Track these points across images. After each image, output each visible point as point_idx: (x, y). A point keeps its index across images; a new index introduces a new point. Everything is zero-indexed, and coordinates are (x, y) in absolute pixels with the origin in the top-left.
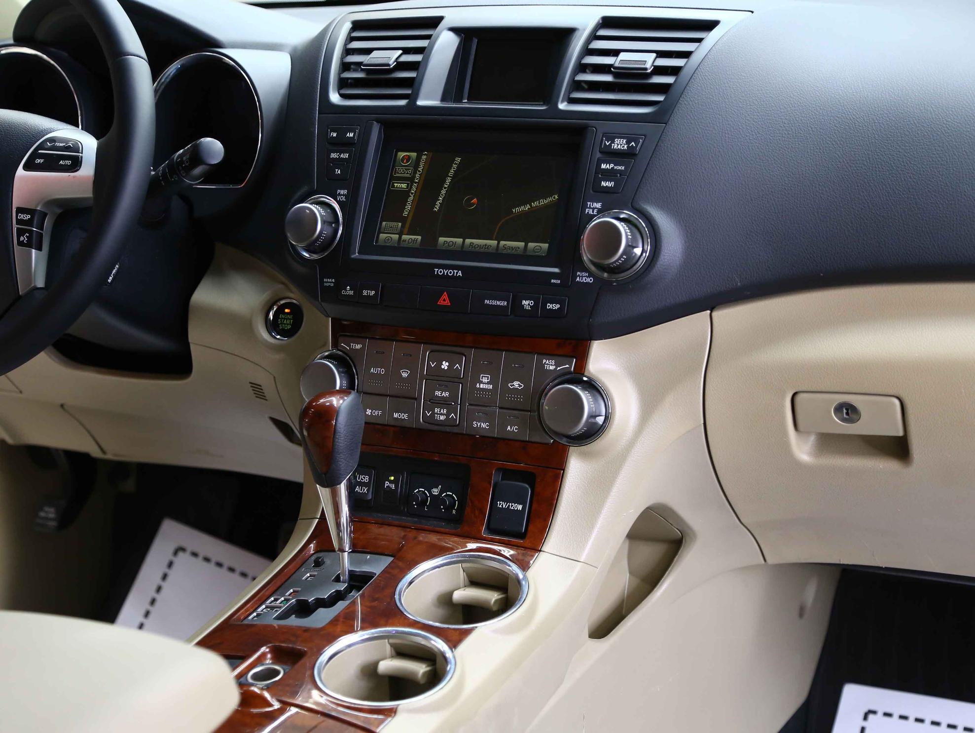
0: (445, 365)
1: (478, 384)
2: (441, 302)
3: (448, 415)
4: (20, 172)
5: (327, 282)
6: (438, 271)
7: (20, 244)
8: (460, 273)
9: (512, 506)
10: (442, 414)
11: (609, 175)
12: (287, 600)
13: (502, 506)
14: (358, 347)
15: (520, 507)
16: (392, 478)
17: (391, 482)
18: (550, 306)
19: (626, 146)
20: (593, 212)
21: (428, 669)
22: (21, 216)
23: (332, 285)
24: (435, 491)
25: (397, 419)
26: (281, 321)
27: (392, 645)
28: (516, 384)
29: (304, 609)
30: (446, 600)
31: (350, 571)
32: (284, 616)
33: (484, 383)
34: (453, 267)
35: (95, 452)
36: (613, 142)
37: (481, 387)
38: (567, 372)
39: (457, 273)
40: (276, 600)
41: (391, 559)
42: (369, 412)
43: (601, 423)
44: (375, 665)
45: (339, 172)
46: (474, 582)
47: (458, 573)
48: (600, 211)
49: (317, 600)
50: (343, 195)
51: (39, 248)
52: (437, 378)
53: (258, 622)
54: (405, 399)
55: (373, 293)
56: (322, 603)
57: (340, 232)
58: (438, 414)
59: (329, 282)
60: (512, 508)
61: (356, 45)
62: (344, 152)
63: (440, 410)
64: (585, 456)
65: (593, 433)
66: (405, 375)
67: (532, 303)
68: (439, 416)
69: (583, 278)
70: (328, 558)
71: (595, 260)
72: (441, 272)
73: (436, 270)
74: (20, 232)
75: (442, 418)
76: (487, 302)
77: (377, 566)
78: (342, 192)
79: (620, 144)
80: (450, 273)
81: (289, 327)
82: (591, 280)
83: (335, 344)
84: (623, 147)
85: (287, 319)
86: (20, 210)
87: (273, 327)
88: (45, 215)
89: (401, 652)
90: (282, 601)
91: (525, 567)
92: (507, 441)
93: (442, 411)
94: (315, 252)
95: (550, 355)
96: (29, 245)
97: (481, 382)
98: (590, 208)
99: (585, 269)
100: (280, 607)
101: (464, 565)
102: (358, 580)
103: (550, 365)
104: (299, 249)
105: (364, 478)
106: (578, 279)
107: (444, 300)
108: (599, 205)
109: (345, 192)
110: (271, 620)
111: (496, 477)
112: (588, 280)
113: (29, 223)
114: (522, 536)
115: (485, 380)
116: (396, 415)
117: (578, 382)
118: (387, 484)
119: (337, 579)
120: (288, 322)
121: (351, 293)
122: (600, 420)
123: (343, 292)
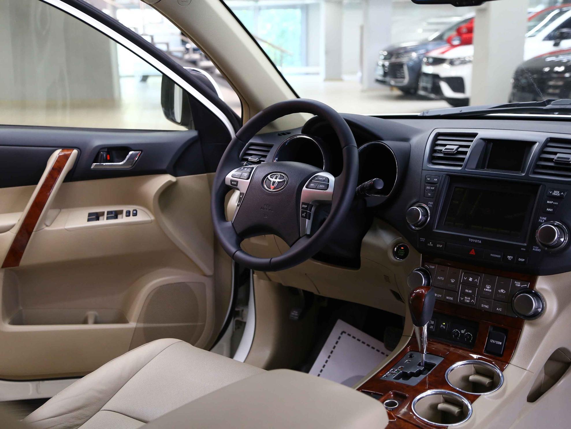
0: (471, 279)
1: (485, 289)
2: (471, 253)
3: (470, 300)
4: (304, 188)
5: (422, 240)
6: (470, 240)
7: (302, 216)
8: (480, 242)
9: (497, 342)
10: (468, 300)
11: (550, 206)
12: (398, 371)
13: (493, 341)
14: (433, 267)
15: (501, 343)
16: (444, 324)
17: (443, 325)
18: (520, 259)
19: (559, 194)
20: (542, 221)
21: (459, 410)
22: (303, 206)
23: (424, 241)
24: (463, 332)
26: (399, 252)
27: (443, 397)
28: (502, 291)
29: (406, 376)
30: (466, 379)
31: (425, 362)
32: (397, 378)
33: (488, 289)
34: (477, 239)
35: (316, 293)
36: (553, 192)
37: (486, 290)
38: (525, 288)
39: (479, 241)
40: (394, 370)
41: (443, 359)
42: (436, 295)
43: (540, 312)
44: (437, 405)
45: (430, 195)
46: (478, 372)
47: (472, 368)
48: (545, 221)
49: (411, 373)
50: (431, 204)
51: (309, 219)
52: (466, 284)
53: (387, 379)
54: (453, 291)
55: (441, 246)
56: (413, 375)
57: (429, 219)
58: (466, 299)
59: (422, 239)
61: (439, 142)
62: (432, 187)
63: (467, 298)
64: (531, 325)
65: (537, 315)
66: (453, 281)
67: (512, 257)
69: (536, 249)
70: (416, 355)
71: (542, 242)
72: (472, 240)
73: (470, 239)
74: (303, 212)
76: (492, 255)
77: (437, 361)
78: (431, 203)
79: (556, 193)
80: (476, 241)
81: (403, 255)
82: (540, 250)
83: (423, 266)
84: (558, 194)
85: (402, 252)
86: (303, 203)
87: (396, 254)
88: (312, 206)
89: (447, 401)
90: (396, 371)
91: (502, 370)
92: (497, 314)
93: (468, 298)
94: (417, 227)
95: (518, 280)
96: (306, 217)
97: (486, 288)
98: (541, 219)
99: (537, 245)
100: (396, 374)
101: (475, 365)
102: (428, 366)
103: (518, 284)
104: (411, 225)
105: (432, 322)
106: (534, 249)
107: (473, 252)
108: (545, 219)
109: (432, 203)
110: (392, 379)
111: (490, 329)
112: (538, 250)
113: (306, 209)
114: (501, 356)
115: (488, 287)
116: (447, 298)
117: (530, 293)
118: (442, 326)
119: (419, 365)
120: (402, 253)
121: (432, 245)
122: (540, 310)
123: (428, 245)
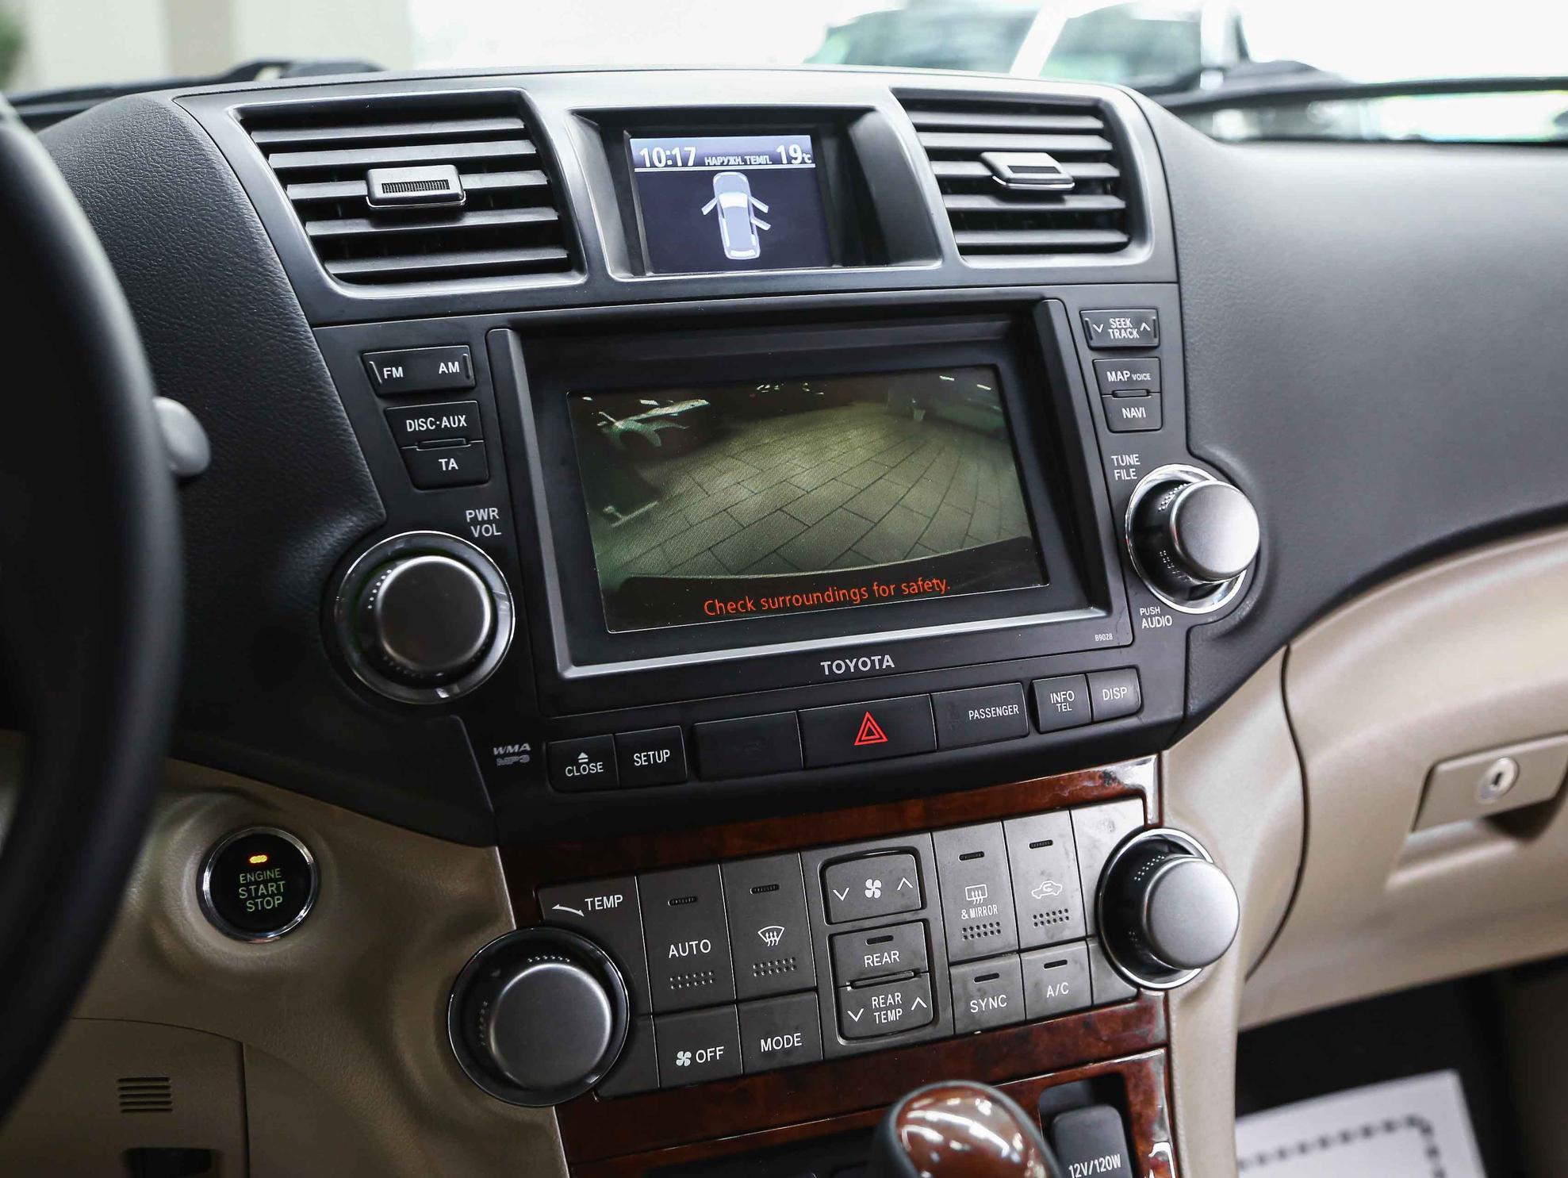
1: (964, 912)
2: (862, 740)
3: (905, 1004)
5: (506, 755)
6: (830, 667)
8: (888, 661)
9: (1100, 1165)
10: (891, 1007)
11: (1129, 393)
13: (1081, 1172)
14: (613, 901)
15: (1116, 1161)
18: (1107, 695)
19: (1135, 332)
20: (1129, 475)
23: (525, 759)
25: (771, 1054)
26: (249, 891)
33: (976, 906)
34: (867, 650)
36: (1107, 325)
37: (973, 915)
39: (881, 662)
45: (453, 464)
48: (1140, 472)
50: (489, 522)
52: (856, 925)
55: (665, 754)
58: (880, 1010)
59: (513, 753)
60: (1103, 1170)
62: (448, 413)
63: (886, 999)
67: (1071, 695)
68: (886, 1014)
69: (1153, 620)
72: (839, 667)
73: (826, 664)
75: (892, 1016)
76: (973, 714)
78: (482, 514)
79: (1123, 329)
80: (864, 664)
81: (274, 902)
82: (1168, 621)
83: (531, 915)
84: (1131, 333)
85: (265, 883)
92: (1047, 1021)
93: (890, 1000)
97: (970, 905)
98: (1120, 467)
99: (1153, 600)
106: (1144, 624)
108: (1135, 459)
109: (494, 512)
112: (1164, 621)
115: (977, 897)
116: (766, 1045)
120: (272, 888)
121: (598, 768)
123: (570, 772)
